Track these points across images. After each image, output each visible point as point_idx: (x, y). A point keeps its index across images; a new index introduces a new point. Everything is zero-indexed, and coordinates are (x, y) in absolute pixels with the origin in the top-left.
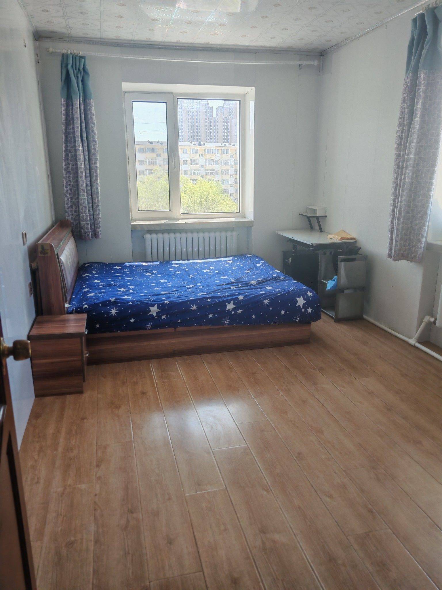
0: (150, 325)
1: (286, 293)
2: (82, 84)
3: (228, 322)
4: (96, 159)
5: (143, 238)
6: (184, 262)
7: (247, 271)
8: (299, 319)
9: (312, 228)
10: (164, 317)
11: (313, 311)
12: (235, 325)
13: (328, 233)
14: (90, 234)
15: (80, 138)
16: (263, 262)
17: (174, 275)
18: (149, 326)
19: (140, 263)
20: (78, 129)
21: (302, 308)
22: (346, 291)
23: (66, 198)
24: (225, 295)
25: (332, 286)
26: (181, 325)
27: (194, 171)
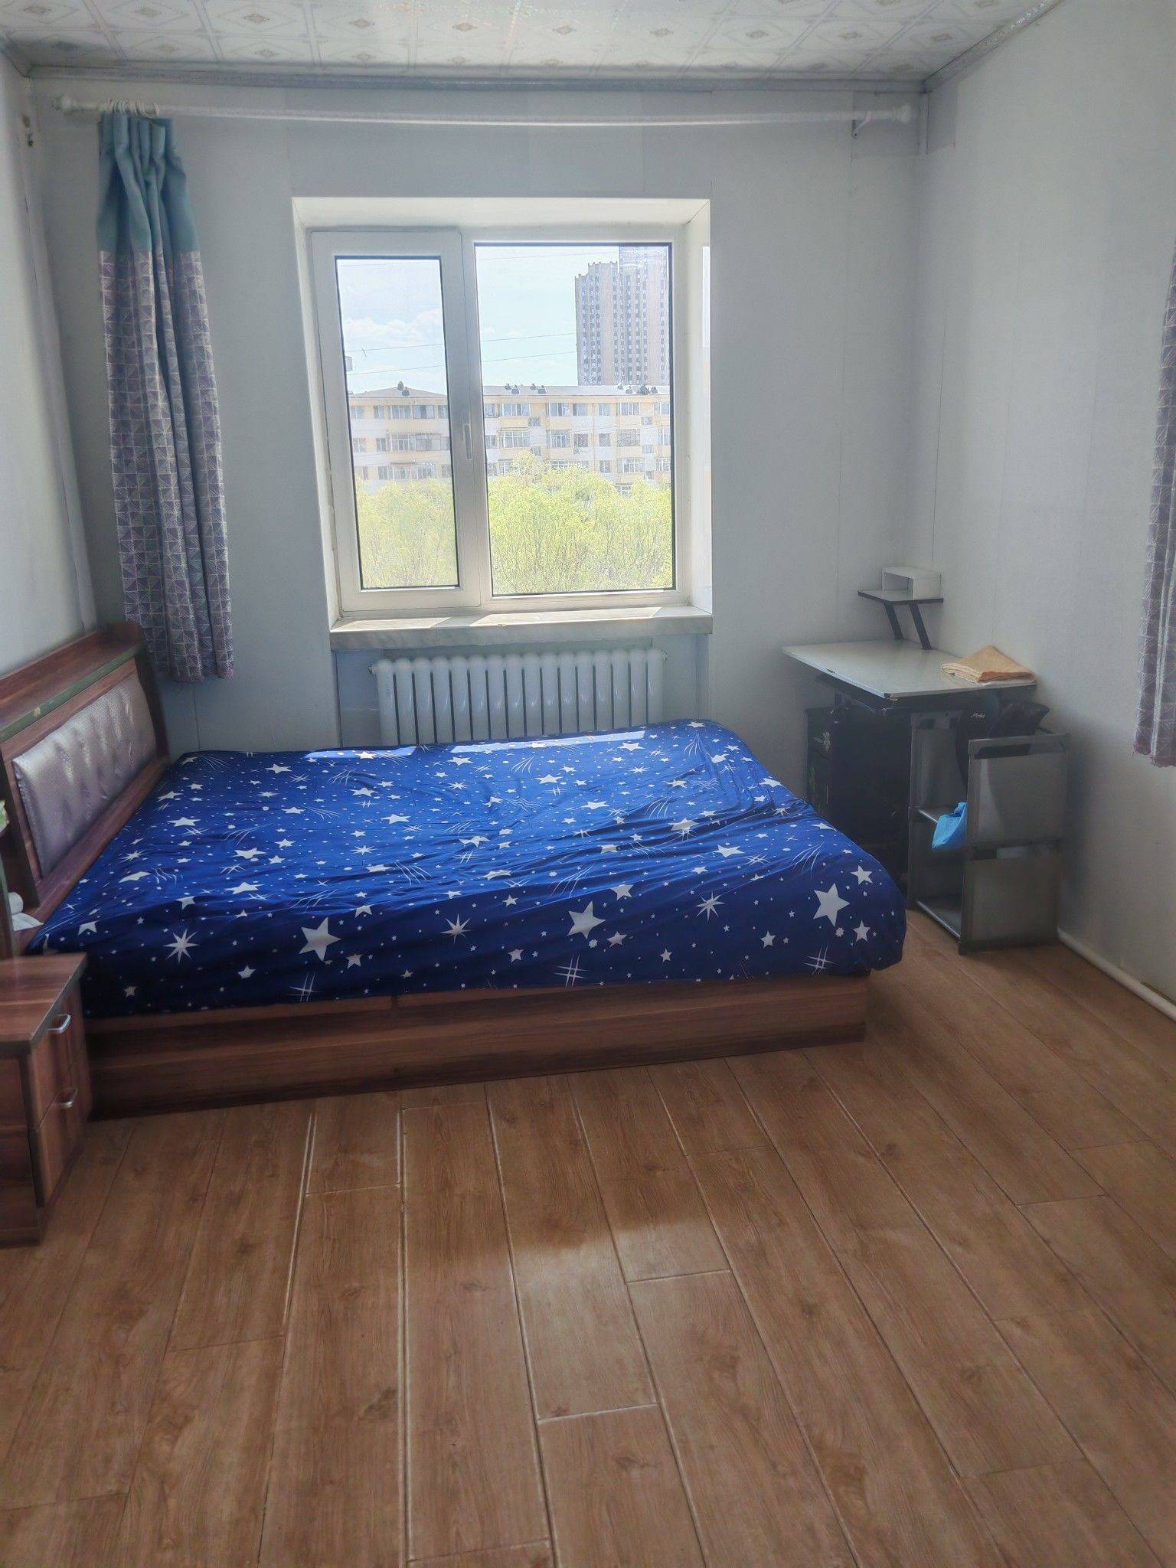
0: (307, 988)
1: (781, 874)
2: (162, 207)
3: (578, 973)
4: (212, 434)
5: (371, 672)
6: (487, 748)
7: (675, 782)
8: (824, 961)
9: (896, 637)
10: (355, 960)
11: (875, 934)
12: (602, 984)
13: (950, 654)
14: (199, 665)
15: (157, 372)
16: (732, 748)
17: (440, 794)
18: (303, 990)
19: (353, 754)
20: (152, 343)
21: (834, 925)
22: (1003, 853)
23: (122, 557)
24: (569, 879)
25: (949, 834)
26: (412, 986)
27: (628, 461)
